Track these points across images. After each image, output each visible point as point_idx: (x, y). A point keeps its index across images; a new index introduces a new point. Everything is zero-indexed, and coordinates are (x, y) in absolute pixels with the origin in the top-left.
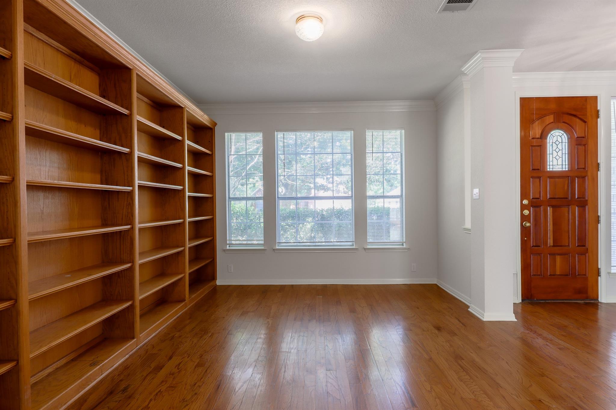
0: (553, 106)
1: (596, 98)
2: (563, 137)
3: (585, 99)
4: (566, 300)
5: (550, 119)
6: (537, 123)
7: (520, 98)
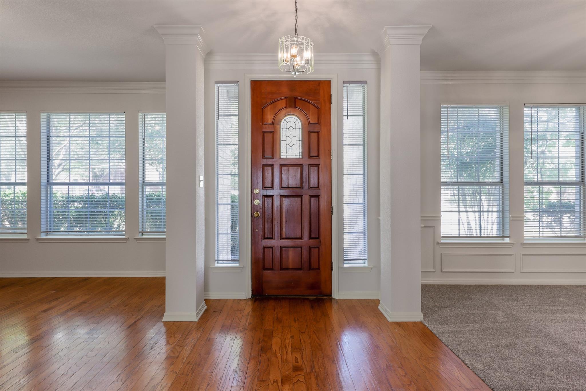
0: (285, 91)
1: (329, 82)
2: (296, 122)
3: (319, 83)
4: (298, 295)
5: (283, 104)
6: (269, 107)
7: (251, 81)
